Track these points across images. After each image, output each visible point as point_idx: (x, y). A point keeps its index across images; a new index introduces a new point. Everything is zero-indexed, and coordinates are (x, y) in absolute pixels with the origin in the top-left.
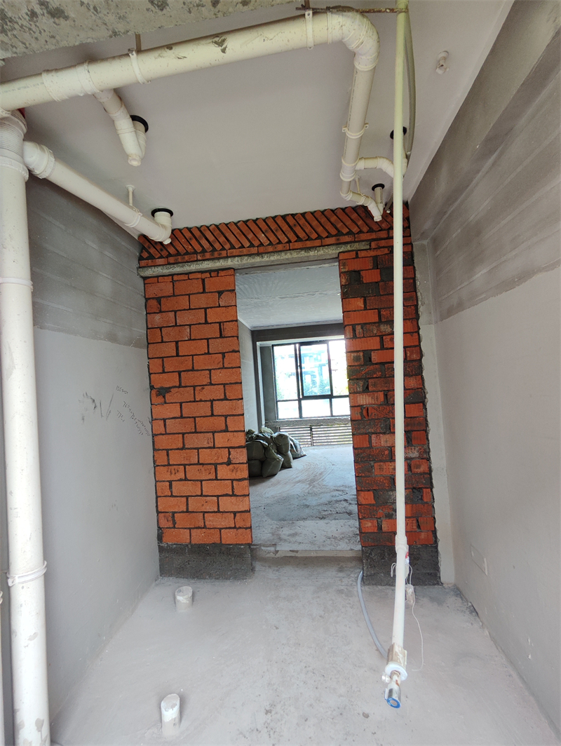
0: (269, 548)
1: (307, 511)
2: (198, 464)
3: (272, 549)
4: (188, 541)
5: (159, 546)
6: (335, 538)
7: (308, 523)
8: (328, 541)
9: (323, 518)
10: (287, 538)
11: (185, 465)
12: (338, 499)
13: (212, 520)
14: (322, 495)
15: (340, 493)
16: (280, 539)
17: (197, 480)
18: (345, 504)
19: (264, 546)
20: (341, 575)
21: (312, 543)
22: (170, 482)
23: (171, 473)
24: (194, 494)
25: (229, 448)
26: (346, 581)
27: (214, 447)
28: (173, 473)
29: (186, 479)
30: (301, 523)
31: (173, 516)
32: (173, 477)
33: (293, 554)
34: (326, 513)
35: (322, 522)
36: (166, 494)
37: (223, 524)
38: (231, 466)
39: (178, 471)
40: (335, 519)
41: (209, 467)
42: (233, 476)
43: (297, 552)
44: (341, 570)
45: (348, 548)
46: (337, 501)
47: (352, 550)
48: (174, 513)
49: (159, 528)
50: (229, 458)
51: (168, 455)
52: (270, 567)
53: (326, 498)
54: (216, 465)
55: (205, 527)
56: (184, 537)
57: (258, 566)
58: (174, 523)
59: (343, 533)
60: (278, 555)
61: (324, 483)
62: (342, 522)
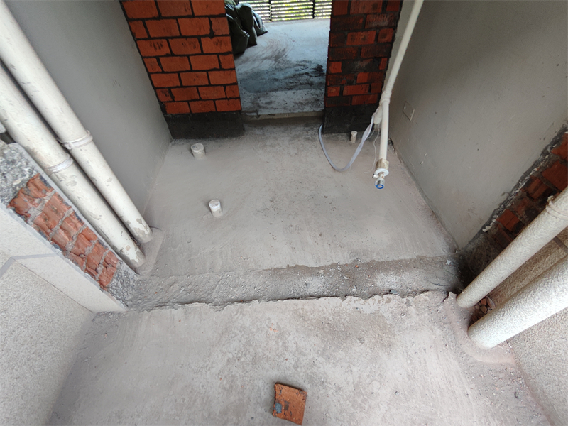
0: (252, 114)
1: (277, 83)
2: (181, 36)
3: (255, 114)
4: (189, 111)
5: (165, 117)
6: (302, 104)
7: (279, 93)
8: (297, 106)
9: (290, 89)
10: (264, 105)
11: (167, 38)
12: (300, 72)
13: (205, 93)
14: (287, 70)
15: (302, 67)
16: (260, 107)
17: (184, 55)
18: (307, 77)
19: (248, 112)
20: (306, 128)
21: (284, 108)
22: (158, 58)
23: (156, 48)
24: (185, 70)
25: (210, 17)
26: (310, 132)
27: (193, 16)
28: (158, 47)
29: (172, 55)
30: (274, 93)
31: (170, 92)
32: (158, 53)
33: (271, 117)
34: (292, 85)
35: (290, 93)
36: (157, 70)
37: (216, 96)
38: (215, 39)
39: (162, 46)
40: (300, 89)
41: (193, 40)
42: (218, 50)
43: (274, 115)
44: (307, 125)
45: (312, 110)
46: (300, 75)
47: (314, 111)
48: (170, 89)
49: (161, 103)
50: (211, 29)
51: (145, 26)
52: (255, 127)
53: (291, 72)
54: (199, 37)
55: (200, 99)
56: (185, 108)
57: (246, 127)
58: (173, 97)
59: (307, 100)
60: (260, 118)
61: (288, 59)
62: (305, 91)
